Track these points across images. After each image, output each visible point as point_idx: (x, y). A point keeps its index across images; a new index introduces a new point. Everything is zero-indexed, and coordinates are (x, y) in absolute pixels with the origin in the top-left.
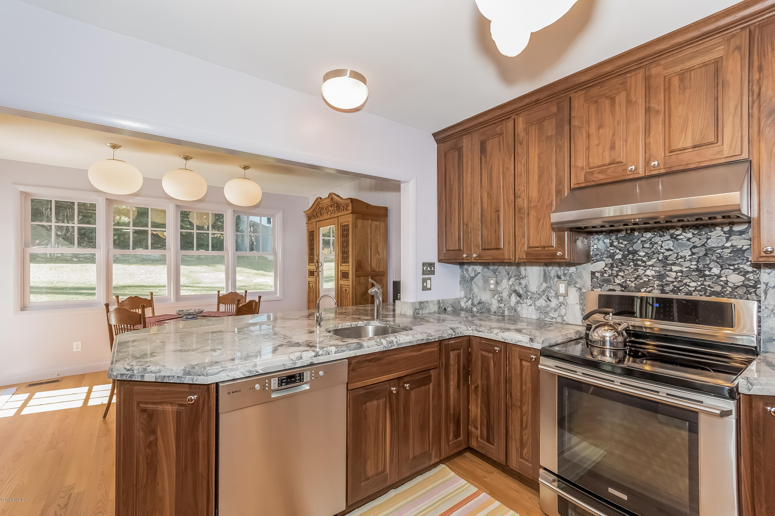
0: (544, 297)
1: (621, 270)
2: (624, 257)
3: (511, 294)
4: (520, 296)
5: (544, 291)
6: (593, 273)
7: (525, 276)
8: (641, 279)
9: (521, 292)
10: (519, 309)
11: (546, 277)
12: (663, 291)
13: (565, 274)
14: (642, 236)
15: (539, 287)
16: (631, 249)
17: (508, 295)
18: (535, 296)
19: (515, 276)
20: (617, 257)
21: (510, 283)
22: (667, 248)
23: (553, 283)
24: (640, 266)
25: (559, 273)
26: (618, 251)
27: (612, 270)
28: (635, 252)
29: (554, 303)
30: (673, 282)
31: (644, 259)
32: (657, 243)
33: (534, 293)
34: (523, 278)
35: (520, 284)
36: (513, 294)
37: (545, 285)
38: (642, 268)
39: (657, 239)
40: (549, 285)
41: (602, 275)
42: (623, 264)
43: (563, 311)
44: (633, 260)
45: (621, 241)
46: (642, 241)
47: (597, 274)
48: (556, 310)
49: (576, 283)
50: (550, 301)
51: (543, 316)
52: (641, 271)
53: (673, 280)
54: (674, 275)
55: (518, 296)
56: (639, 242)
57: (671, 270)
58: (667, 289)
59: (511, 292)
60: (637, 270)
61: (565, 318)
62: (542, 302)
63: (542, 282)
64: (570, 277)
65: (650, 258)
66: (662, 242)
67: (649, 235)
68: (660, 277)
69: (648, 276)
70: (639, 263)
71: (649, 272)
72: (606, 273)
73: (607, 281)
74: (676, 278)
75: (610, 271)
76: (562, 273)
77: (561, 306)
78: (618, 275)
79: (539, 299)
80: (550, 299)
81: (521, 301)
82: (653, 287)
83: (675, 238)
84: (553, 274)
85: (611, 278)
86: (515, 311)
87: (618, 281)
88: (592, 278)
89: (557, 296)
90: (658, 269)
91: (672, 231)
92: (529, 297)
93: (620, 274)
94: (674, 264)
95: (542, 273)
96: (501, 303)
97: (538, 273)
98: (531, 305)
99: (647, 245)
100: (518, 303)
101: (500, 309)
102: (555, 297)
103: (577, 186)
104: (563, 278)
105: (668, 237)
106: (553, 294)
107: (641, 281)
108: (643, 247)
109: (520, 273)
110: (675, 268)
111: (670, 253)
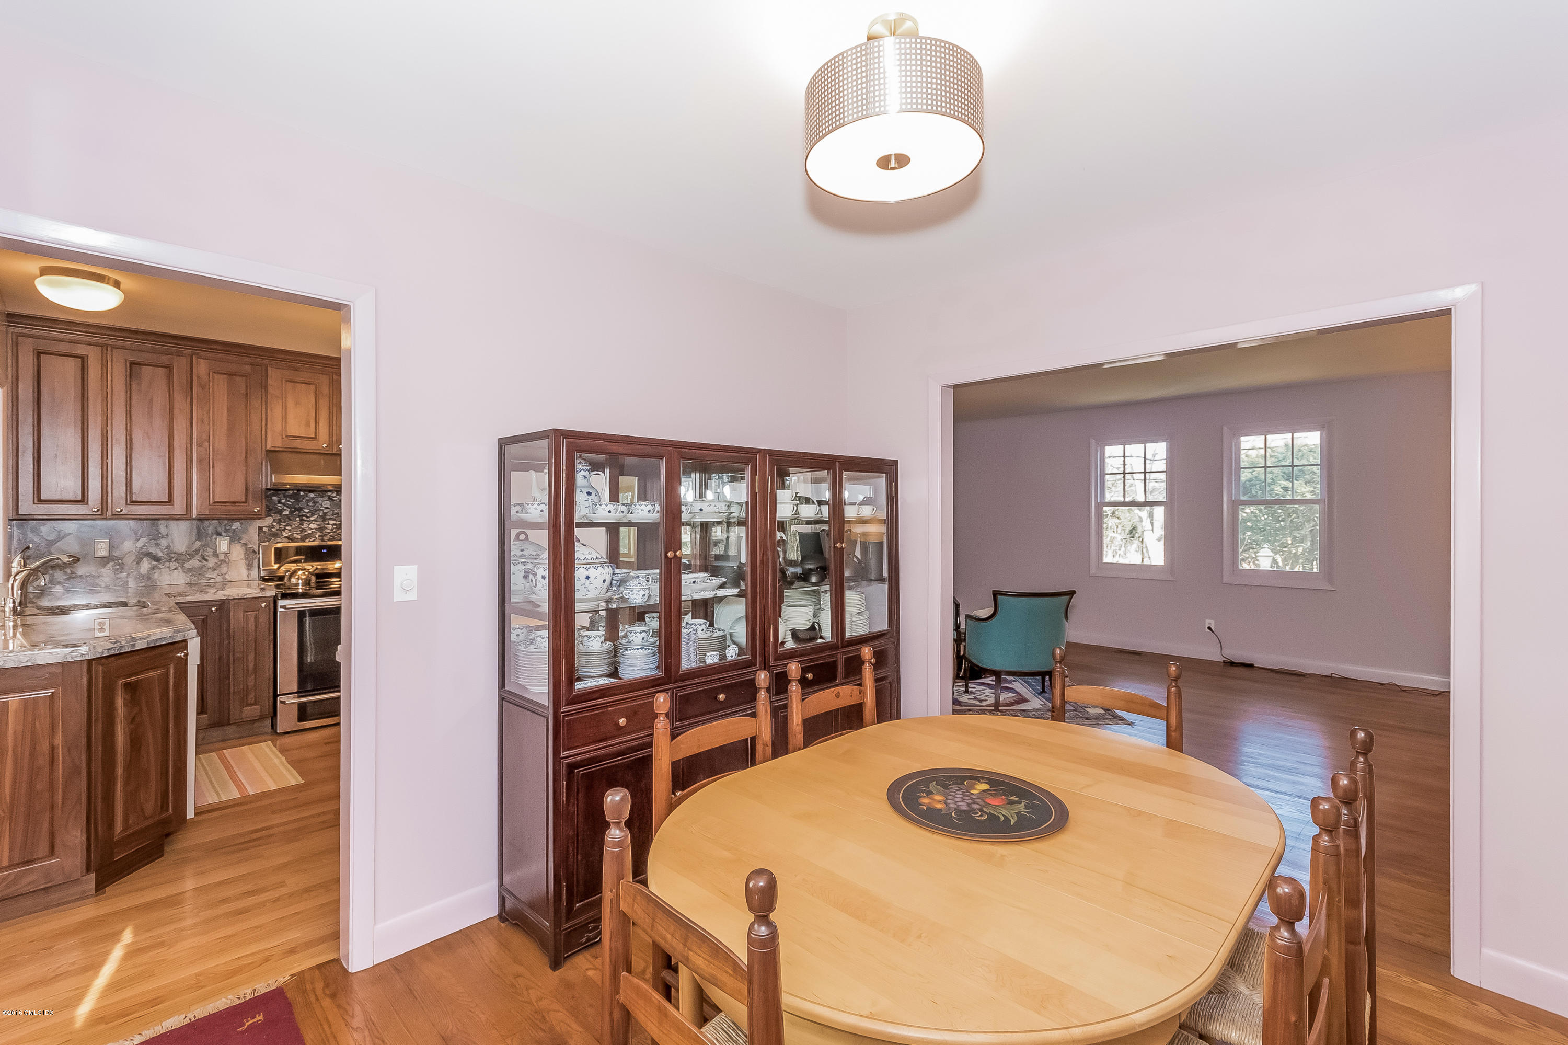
0: (198, 557)
1: (287, 526)
2: (291, 513)
3: (142, 558)
4: (157, 559)
5: (197, 551)
6: (260, 528)
7: (167, 535)
8: (306, 532)
9: (160, 554)
10: (156, 575)
11: (200, 535)
12: (323, 540)
13: (226, 531)
14: (307, 496)
15: (189, 547)
16: (297, 506)
17: (134, 561)
18: (183, 557)
19: (148, 535)
20: (284, 513)
21: (140, 544)
22: (325, 506)
23: (211, 540)
24: (305, 521)
25: (219, 529)
26: (285, 508)
27: (280, 525)
28: (300, 509)
29: (212, 562)
30: (330, 533)
31: (308, 515)
32: (318, 503)
33: (182, 554)
34: (162, 537)
35: (157, 545)
36: (145, 559)
37: (198, 544)
38: (306, 522)
39: (319, 499)
40: (204, 543)
41: (270, 530)
42: (291, 520)
43: (224, 570)
44: (299, 516)
45: (288, 499)
46: (307, 500)
47: (265, 529)
48: (214, 569)
49: (240, 538)
50: (206, 560)
51: (196, 579)
52: (305, 525)
53: (330, 531)
54: (330, 527)
55: (153, 559)
56: (304, 501)
57: (328, 524)
58: (326, 538)
59: (142, 556)
60: (302, 524)
61: (227, 576)
62: (195, 563)
63: (194, 540)
64: (233, 533)
65: (313, 515)
66: (322, 501)
67: (312, 495)
68: (321, 529)
69: (311, 529)
70: (304, 518)
71: (312, 526)
72: (273, 528)
73: (275, 535)
74: (332, 529)
75: (278, 526)
76: (223, 529)
77: (221, 564)
78: (285, 529)
79: (189, 560)
80: (207, 558)
81: (160, 565)
82: (315, 537)
83: (331, 499)
84: (210, 530)
85: (279, 532)
86: (149, 578)
87: (285, 534)
88: (259, 533)
89: (216, 554)
90: (319, 523)
91: (329, 494)
92: (173, 560)
93: (287, 528)
94: (331, 519)
95: (195, 531)
96: (121, 572)
97: (189, 530)
98: (176, 569)
99: (311, 504)
100: (153, 568)
101: (119, 580)
102: (213, 555)
103: (273, 449)
104: (224, 534)
105: (326, 498)
106: (210, 551)
107: (306, 533)
108: (308, 505)
109: (158, 531)
110: (332, 522)
111: (328, 510)
